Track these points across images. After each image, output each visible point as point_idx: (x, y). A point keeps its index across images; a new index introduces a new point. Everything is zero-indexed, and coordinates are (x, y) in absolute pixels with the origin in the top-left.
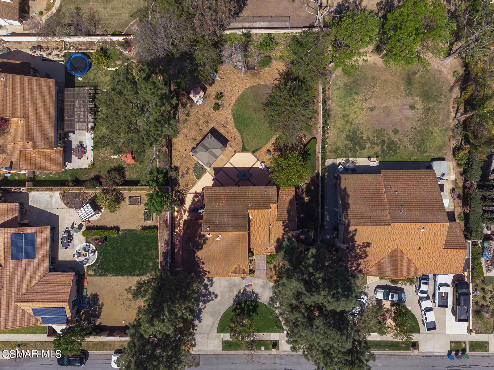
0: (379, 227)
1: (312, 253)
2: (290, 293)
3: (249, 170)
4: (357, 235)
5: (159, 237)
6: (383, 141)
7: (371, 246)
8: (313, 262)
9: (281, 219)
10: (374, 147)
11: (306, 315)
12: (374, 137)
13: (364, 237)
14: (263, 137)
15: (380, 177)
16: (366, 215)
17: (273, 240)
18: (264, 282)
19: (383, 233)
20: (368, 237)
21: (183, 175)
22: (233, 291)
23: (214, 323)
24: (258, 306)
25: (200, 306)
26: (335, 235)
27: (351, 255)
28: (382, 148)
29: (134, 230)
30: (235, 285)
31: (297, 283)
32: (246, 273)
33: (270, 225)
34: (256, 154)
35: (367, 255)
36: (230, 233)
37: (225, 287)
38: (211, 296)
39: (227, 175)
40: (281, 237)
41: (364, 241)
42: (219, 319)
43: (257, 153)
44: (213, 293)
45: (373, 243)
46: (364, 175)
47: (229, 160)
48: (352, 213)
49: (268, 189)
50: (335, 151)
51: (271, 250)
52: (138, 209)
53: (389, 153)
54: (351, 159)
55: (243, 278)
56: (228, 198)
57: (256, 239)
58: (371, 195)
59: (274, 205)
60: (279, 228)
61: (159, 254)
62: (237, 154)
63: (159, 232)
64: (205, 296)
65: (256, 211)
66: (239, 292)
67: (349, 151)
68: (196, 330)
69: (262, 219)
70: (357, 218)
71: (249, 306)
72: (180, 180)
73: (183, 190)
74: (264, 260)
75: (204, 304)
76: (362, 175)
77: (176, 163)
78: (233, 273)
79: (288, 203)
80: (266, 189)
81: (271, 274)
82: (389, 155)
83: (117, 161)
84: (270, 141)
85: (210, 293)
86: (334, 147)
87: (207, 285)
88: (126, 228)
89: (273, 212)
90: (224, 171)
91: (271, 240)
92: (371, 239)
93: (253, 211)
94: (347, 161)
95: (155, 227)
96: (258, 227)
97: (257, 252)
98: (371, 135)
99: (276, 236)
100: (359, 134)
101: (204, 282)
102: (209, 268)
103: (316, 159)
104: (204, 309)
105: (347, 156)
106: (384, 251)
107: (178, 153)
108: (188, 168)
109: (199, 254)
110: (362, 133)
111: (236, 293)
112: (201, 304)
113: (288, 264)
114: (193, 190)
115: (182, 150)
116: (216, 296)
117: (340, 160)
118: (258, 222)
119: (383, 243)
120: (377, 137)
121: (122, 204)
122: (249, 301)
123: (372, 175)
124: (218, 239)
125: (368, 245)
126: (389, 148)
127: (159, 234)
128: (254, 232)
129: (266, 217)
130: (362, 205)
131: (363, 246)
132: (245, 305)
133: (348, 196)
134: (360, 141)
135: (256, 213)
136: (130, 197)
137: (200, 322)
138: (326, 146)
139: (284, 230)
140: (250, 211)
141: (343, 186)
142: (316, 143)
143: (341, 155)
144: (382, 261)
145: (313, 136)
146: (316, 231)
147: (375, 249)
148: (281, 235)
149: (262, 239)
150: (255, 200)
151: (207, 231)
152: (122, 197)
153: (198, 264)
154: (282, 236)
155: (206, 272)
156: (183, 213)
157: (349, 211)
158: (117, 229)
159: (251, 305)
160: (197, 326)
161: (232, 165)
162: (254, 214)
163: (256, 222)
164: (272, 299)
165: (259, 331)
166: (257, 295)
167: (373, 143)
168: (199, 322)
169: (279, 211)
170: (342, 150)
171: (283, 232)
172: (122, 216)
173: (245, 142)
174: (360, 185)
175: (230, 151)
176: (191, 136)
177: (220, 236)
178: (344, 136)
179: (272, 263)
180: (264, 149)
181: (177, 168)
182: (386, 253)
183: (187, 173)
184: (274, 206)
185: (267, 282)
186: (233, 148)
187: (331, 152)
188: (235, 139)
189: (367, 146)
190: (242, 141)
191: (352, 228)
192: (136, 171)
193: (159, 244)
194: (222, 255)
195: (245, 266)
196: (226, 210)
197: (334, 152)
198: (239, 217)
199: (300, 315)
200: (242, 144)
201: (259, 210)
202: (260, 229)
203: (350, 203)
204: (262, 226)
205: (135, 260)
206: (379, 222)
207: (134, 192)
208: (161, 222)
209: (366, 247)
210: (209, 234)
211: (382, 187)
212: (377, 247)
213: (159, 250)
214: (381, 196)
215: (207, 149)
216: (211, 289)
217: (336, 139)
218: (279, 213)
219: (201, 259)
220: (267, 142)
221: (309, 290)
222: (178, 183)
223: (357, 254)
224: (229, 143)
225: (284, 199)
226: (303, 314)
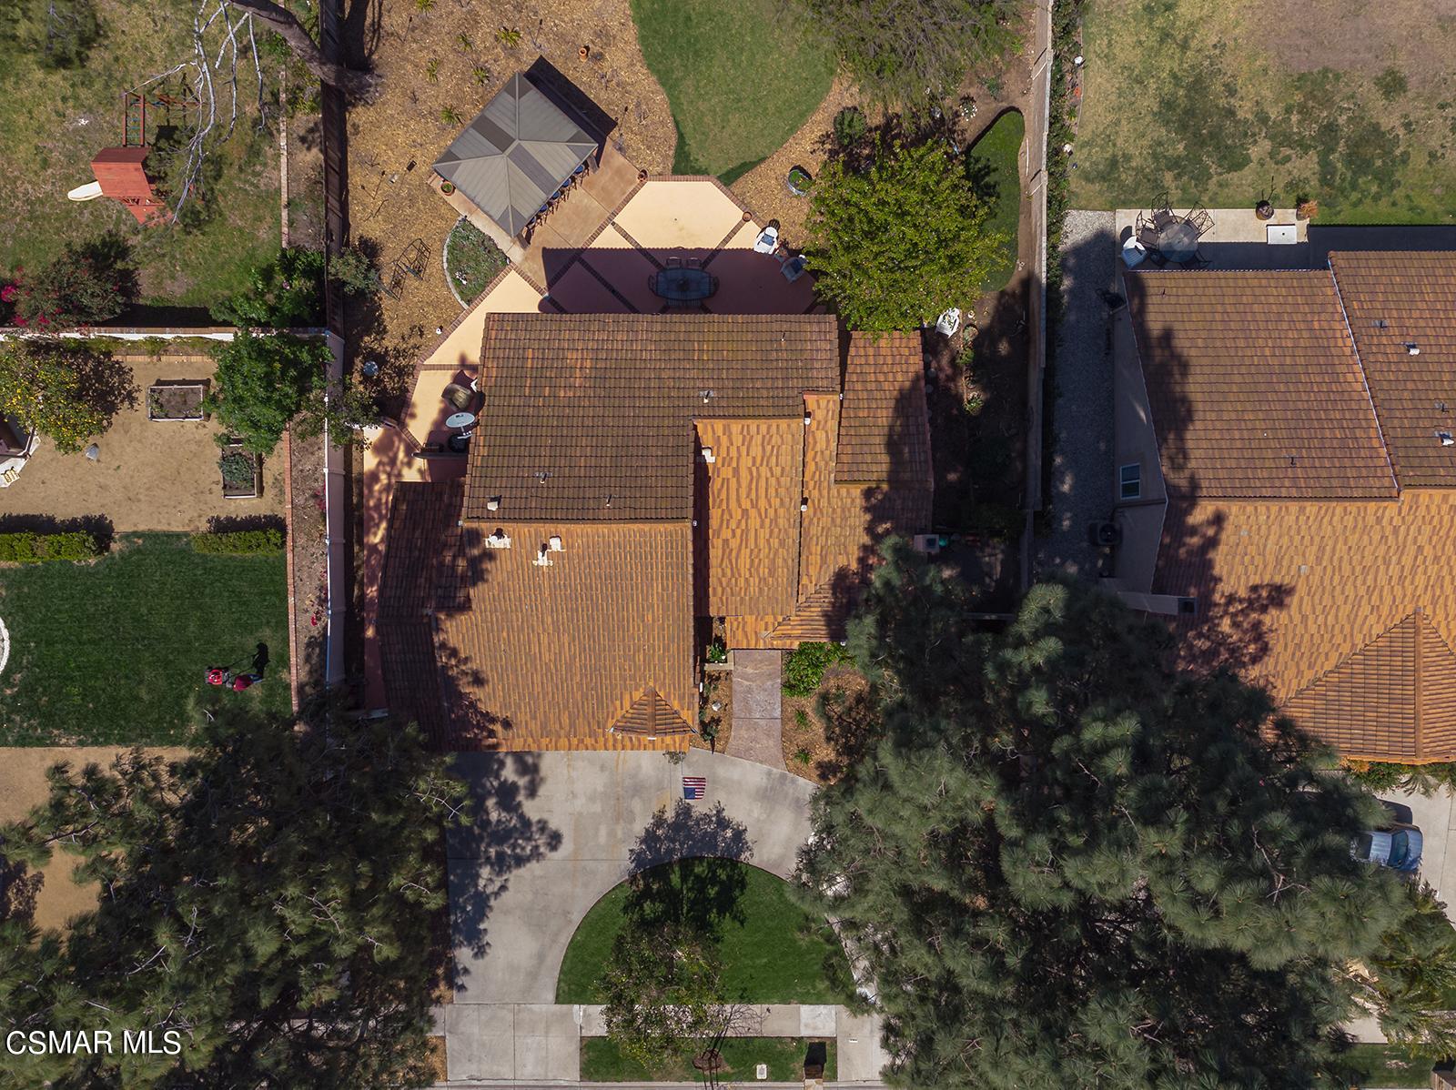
0: (1338, 508)
1: (1046, 610)
2: (913, 833)
3: (706, 263)
4: (1222, 548)
5: (290, 568)
6: (1330, 129)
7: (1287, 600)
8: (1048, 661)
9: (857, 476)
10: (1288, 159)
11: (1012, 961)
12: (1288, 110)
13: (1258, 560)
14: (771, 107)
15: (1324, 284)
16: (1270, 454)
17: (818, 578)
18: (769, 774)
19: (1353, 540)
20: (1279, 561)
21: (398, 284)
22: (630, 817)
23: (541, 957)
24: (742, 885)
25: (482, 883)
26: (1100, 563)
27: (1191, 647)
28: (1325, 164)
29: (178, 536)
30: (637, 789)
31: (960, 773)
32: (684, 728)
33: (804, 501)
34: (738, 187)
35: (1264, 649)
36: (603, 529)
37: (592, 799)
38: (529, 839)
39: (606, 284)
40: (854, 566)
41: (1255, 580)
42: (565, 939)
43: (747, 182)
44: (543, 826)
45: (1301, 590)
46: (1250, 273)
47: (615, 214)
48: (1204, 444)
49: (795, 327)
50: (1108, 172)
51: (807, 625)
52: (199, 443)
53: (1354, 186)
54: (1181, 213)
55: (675, 757)
56: (601, 365)
57: (735, 572)
58: (1288, 360)
59: (824, 399)
60: (844, 519)
61: (292, 645)
62: (651, 186)
63: (289, 543)
64: (502, 836)
65: (736, 426)
66: (659, 821)
67: (1169, 176)
68: (462, 988)
69: (764, 471)
70: (1228, 464)
71: (701, 883)
72: (386, 302)
73: (399, 353)
74: (770, 676)
75: (499, 873)
76: (1239, 273)
77: (366, 224)
78: (623, 729)
79: (892, 403)
80: (785, 327)
81: (802, 739)
82: (1355, 196)
83: (96, 217)
84: (806, 128)
85: (526, 823)
86: (1099, 155)
87: (513, 788)
88: (142, 528)
89: (821, 435)
90: (589, 268)
91: (805, 580)
92: (1294, 568)
93: (719, 425)
94: (1163, 222)
95: (277, 524)
96: (745, 512)
97: (740, 634)
98: (1276, 102)
99: (830, 559)
100: (1217, 97)
101: (497, 777)
102: (505, 706)
103: (1018, 203)
104: (497, 894)
105: (1160, 201)
106: (1347, 629)
107: (376, 180)
108: (424, 250)
109: (454, 631)
110: (1231, 91)
111: (642, 824)
112: (485, 872)
113: (896, 684)
114: (447, 353)
115: (396, 167)
116: (555, 840)
117: (1126, 218)
118: (744, 484)
119: (1349, 589)
120: (1303, 109)
121: (123, 414)
122: (701, 859)
123: (1285, 274)
124: (542, 561)
125: (1278, 596)
126: (1358, 163)
127: (289, 556)
128: (726, 534)
129: (785, 460)
130: (1249, 406)
131: (1250, 601)
132: (684, 879)
133: (1184, 367)
134: (1221, 127)
135: (738, 440)
136: (159, 383)
137: (480, 952)
138: (1067, 148)
139: (870, 530)
140: (709, 430)
141: (1155, 324)
142: (1021, 130)
143: (1135, 192)
144: (1334, 678)
145: (1005, 105)
146: (1014, 544)
147: (1304, 618)
148: (855, 553)
149: (764, 571)
150: (733, 374)
151: (490, 518)
152: (122, 383)
153: (451, 683)
154: (861, 561)
155: (493, 720)
156: (401, 455)
157: (1189, 435)
158: (98, 530)
159: (714, 880)
160: (466, 971)
161: (626, 236)
162: (724, 440)
163: (733, 482)
164: (811, 860)
165: (746, 997)
166: (739, 835)
167: (1282, 138)
168: (476, 956)
169: (844, 440)
170: (1139, 170)
171: (866, 540)
172: (123, 471)
173: (688, 130)
174: (1234, 317)
175: (619, 172)
176: (436, 96)
177: (555, 544)
178: (1149, 103)
179: (807, 690)
180: (779, 166)
181: (370, 249)
182: (1359, 639)
183: (418, 271)
184: (823, 406)
185: (783, 777)
186: (631, 159)
187: (1088, 179)
188: (643, 116)
189: (1255, 152)
190: (677, 124)
191: (1201, 514)
192: (186, 265)
193: (291, 600)
194: (566, 639)
195: (682, 698)
196: (588, 422)
197: (1103, 177)
198: (653, 451)
199: (978, 962)
200: (674, 142)
201: (753, 424)
202: (754, 522)
203: (1192, 397)
204: (763, 503)
205: (183, 674)
206: (1335, 483)
207: (175, 359)
208: (300, 500)
209: (1264, 609)
210: (499, 534)
211: (1337, 326)
212: (1319, 609)
213: (292, 627)
214: (1339, 369)
215: (501, 141)
216: (532, 810)
217: (1111, 117)
218: (849, 449)
219: (466, 660)
220: (793, 129)
221: (1034, 816)
222: (379, 320)
223: (1222, 641)
224: (615, 133)
225: (873, 386)
226: (995, 954)
